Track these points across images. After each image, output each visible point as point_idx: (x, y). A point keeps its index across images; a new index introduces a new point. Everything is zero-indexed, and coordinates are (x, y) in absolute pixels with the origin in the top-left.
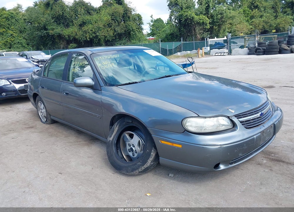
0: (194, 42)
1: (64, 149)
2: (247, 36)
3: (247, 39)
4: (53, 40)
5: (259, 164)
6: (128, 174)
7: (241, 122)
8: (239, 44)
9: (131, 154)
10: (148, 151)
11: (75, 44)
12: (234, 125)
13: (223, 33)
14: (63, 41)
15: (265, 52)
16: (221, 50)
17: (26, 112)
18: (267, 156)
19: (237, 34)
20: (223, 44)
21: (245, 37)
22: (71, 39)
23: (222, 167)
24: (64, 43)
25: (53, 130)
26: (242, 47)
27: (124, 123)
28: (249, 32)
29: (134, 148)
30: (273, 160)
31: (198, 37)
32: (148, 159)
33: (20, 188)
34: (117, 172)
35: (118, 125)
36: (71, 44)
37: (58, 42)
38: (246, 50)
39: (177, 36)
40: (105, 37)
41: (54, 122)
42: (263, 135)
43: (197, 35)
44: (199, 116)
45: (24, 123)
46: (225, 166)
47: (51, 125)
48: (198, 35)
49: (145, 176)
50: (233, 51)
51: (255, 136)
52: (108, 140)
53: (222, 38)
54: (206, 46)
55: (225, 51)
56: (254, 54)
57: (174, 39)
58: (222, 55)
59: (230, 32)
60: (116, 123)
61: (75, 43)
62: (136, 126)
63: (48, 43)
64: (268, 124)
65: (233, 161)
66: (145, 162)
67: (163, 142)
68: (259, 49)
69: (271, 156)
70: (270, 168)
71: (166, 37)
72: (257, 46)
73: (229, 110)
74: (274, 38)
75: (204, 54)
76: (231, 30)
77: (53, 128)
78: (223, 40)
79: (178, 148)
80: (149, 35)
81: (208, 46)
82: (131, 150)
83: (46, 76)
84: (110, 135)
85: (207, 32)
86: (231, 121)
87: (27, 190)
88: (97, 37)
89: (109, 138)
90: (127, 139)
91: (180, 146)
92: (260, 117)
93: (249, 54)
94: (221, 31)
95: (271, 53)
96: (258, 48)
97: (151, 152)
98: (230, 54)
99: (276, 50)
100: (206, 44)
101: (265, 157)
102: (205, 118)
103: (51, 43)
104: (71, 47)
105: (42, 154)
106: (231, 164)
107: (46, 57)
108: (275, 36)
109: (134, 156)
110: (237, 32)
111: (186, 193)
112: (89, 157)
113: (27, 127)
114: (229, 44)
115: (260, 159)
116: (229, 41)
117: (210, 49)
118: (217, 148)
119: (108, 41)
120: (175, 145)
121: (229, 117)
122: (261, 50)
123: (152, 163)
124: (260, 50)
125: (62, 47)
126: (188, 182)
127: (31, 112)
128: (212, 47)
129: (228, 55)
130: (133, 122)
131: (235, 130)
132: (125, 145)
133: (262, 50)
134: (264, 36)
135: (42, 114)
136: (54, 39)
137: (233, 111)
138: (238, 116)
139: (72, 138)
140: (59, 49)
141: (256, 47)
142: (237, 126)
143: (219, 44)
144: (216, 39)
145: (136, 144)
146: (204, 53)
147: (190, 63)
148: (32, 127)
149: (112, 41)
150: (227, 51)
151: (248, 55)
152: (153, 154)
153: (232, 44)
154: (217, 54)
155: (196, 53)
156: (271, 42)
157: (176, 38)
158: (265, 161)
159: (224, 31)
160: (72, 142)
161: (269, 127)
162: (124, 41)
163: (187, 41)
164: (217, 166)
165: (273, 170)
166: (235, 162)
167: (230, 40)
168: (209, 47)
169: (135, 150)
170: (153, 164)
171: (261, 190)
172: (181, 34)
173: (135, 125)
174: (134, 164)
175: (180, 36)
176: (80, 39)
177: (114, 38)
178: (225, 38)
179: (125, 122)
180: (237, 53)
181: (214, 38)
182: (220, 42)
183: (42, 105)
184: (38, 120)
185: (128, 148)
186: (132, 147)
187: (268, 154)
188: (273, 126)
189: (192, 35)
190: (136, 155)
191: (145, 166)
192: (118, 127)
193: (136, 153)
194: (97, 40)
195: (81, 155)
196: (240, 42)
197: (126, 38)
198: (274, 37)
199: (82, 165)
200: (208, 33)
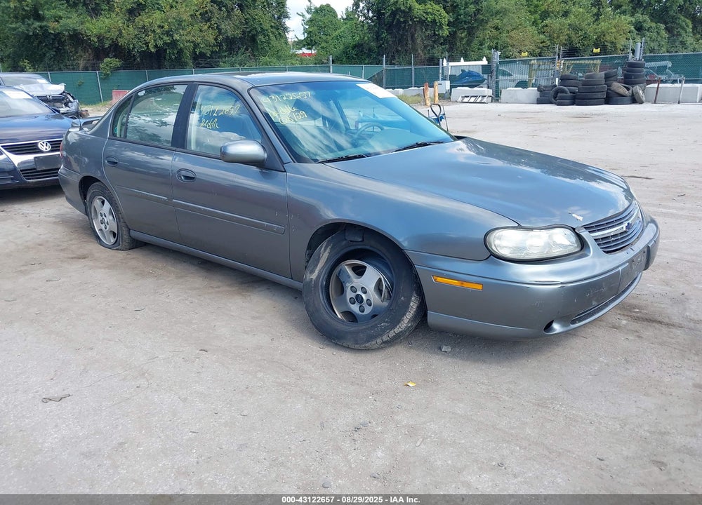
0: (413, 67)
1: (187, 302)
2: (537, 60)
3: (535, 67)
4: (57, 45)
5: (614, 327)
6: (357, 347)
7: (596, 240)
8: (514, 76)
9: (355, 308)
10: (402, 298)
11: (117, 60)
12: (583, 244)
13: (479, 49)
14: (85, 50)
15: (576, 100)
16: (475, 89)
17: (50, 223)
18: (626, 313)
19: (511, 53)
20: (479, 76)
21: (531, 60)
22: (107, 46)
23: (557, 327)
24: (87, 54)
25: (141, 264)
26: (523, 84)
27: (344, 243)
28: (537, 51)
29: (364, 296)
30: (638, 319)
31: (421, 56)
32: (404, 314)
33: (124, 379)
34: (328, 345)
35: (329, 247)
36: (106, 60)
37: (71, 52)
38: (532, 91)
39: (370, 50)
40: (196, 45)
41: (137, 245)
42: (631, 267)
43: (417, 51)
44: (519, 227)
45: (59, 248)
46: (563, 326)
47: (130, 252)
48: (420, 51)
49: (390, 351)
50: (504, 94)
51: (620, 269)
52: (308, 279)
53: (475, 60)
54: (442, 79)
55: (486, 92)
56: (551, 103)
57: (363, 57)
58: (478, 101)
59: (496, 48)
60: (325, 243)
61: (115, 56)
62: (371, 249)
63: (45, 55)
64: (639, 246)
65: (579, 315)
66: (396, 321)
67: (439, 279)
68: (563, 91)
69: (634, 312)
70: (638, 334)
71: (344, 53)
72: (557, 84)
73: (573, 215)
74: (594, 67)
75: (437, 98)
76: (497, 43)
77: (136, 259)
78: (482, 66)
79: (474, 291)
80: (299, 44)
81: (445, 80)
82: (359, 299)
83: (118, 136)
84: (311, 269)
85: (441, 44)
86: (579, 236)
87: (143, 382)
88: (174, 44)
89: (308, 275)
90: (349, 277)
91: (480, 287)
92: (625, 232)
93: (540, 102)
94: (475, 44)
95: (587, 101)
96: (560, 89)
97: (409, 301)
98: (497, 101)
99: (599, 95)
100: (441, 75)
101: (623, 315)
102: (532, 229)
103: (54, 53)
104: (107, 66)
105: (140, 313)
106: (573, 322)
107: (53, 89)
108: (595, 62)
109: (363, 311)
110: (510, 48)
111: (486, 381)
112: (253, 318)
113: (70, 256)
114: (494, 77)
115: (613, 318)
116: (495, 69)
117: (452, 87)
118: (555, 289)
119: (202, 55)
120: (466, 285)
121: (574, 229)
122: (566, 93)
123: (410, 325)
124: (564, 94)
125: (81, 66)
126: (484, 362)
127: (64, 221)
128: (456, 81)
129: (492, 102)
130: (365, 240)
131: (586, 256)
132: (342, 290)
133: (569, 94)
134: (572, 62)
135: (103, 226)
136: (62, 43)
137: (581, 218)
138: (590, 228)
139: (196, 280)
140: (73, 69)
141: (555, 86)
142: (589, 247)
143: (470, 74)
144: (462, 63)
145: (371, 287)
146: (437, 94)
147: (435, 117)
148: (84, 257)
149: (211, 57)
150: (489, 92)
151: (538, 103)
152: (414, 305)
153: (501, 77)
154: (466, 100)
155: (419, 95)
156: (590, 77)
157: (369, 56)
158: (624, 322)
159: (481, 45)
160: (198, 289)
161: (641, 251)
162: (240, 58)
163: (394, 64)
164: (548, 327)
165: (642, 336)
166: (580, 320)
167: (497, 67)
168: (449, 82)
169: (368, 300)
170: (412, 326)
171: (628, 371)
172: (381, 46)
173: (368, 247)
174: (370, 326)
175: (379, 52)
176: (131, 46)
177: (217, 49)
178: (484, 62)
179: (346, 240)
180: (512, 98)
181: (459, 61)
182: (475, 70)
183: (107, 205)
184: (91, 242)
185: (349, 294)
186: (359, 292)
187: (627, 309)
188: (646, 250)
189: (406, 51)
190: (368, 310)
191: (397, 330)
192: (328, 250)
193: (370, 305)
194: (175, 52)
195: (232, 314)
196: (520, 74)
197: (247, 49)
198: (595, 65)
199: (246, 332)
200: (443, 47)
